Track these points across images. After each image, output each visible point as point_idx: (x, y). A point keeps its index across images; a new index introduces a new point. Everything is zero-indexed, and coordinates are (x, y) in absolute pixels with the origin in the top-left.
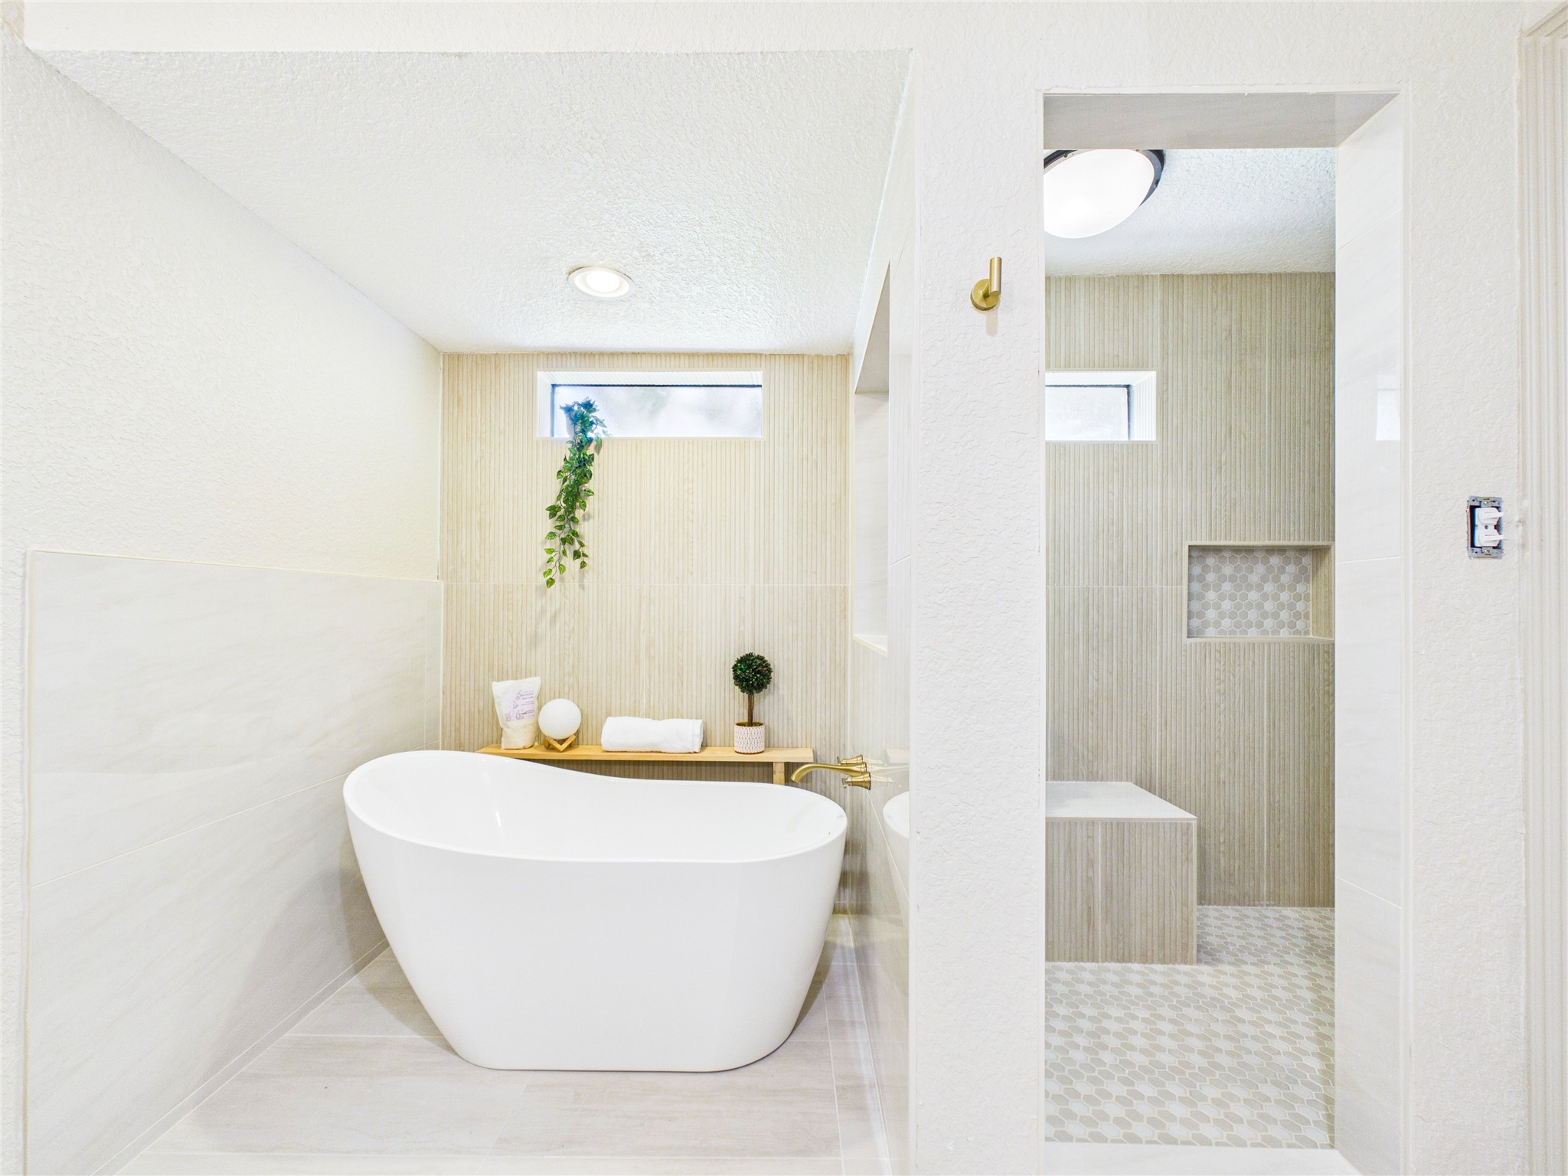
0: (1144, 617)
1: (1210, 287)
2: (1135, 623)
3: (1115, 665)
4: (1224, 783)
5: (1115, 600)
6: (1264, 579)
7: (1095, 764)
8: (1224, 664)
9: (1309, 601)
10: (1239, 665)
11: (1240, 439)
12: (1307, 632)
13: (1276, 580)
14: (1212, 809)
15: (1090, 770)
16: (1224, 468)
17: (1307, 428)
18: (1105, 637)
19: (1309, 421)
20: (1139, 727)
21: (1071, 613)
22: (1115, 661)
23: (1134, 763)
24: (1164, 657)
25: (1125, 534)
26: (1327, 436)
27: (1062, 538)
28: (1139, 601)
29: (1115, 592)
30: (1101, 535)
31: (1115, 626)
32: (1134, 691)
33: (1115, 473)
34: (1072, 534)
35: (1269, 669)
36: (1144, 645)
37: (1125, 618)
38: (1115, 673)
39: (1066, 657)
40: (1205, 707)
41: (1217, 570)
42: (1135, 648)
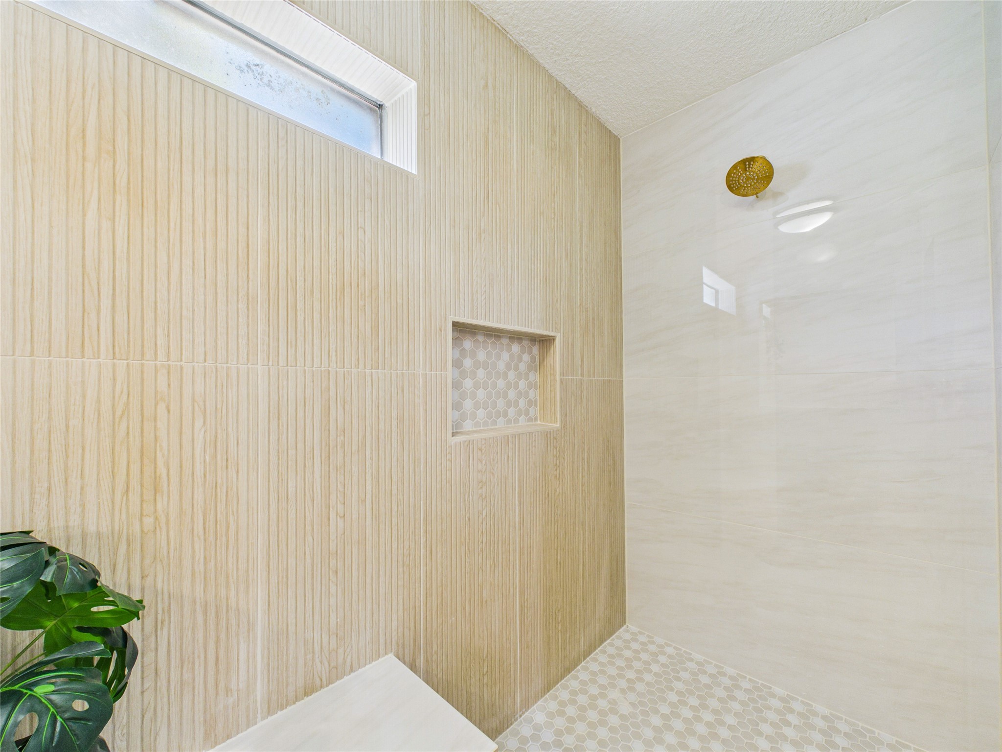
0: (406, 415)
1: (469, 19)
2: (394, 423)
3: (369, 487)
4: (486, 601)
5: (368, 391)
6: (508, 367)
7: (341, 651)
8: (485, 464)
9: (536, 390)
10: (497, 462)
11: (496, 209)
12: (536, 419)
13: (516, 368)
14: (477, 637)
15: (332, 665)
16: (483, 235)
17: (542, 217)
18: (355, 448)
19: (543, 213)
20: (401, 570)
21: (300, 414)
22: (369, 483)
23: (394, 624)
24: (429, 465)
25: (381, 294)
26: (553, 231)
27: (282, 284)
28: (400, 392)
29: (368, 379)
30: (347, 290)
31: (368, 429)
32: (394, 521)
33: (367, 202)
34: (300, 279)
35: (519, 462)
36: (406, 453)
37: (382, 417)
38: (369, 501)
39: (291, 490)
40: (469, 519)
41: (473, 355)
42: (394, 459)
